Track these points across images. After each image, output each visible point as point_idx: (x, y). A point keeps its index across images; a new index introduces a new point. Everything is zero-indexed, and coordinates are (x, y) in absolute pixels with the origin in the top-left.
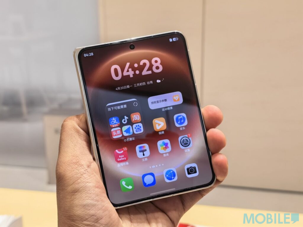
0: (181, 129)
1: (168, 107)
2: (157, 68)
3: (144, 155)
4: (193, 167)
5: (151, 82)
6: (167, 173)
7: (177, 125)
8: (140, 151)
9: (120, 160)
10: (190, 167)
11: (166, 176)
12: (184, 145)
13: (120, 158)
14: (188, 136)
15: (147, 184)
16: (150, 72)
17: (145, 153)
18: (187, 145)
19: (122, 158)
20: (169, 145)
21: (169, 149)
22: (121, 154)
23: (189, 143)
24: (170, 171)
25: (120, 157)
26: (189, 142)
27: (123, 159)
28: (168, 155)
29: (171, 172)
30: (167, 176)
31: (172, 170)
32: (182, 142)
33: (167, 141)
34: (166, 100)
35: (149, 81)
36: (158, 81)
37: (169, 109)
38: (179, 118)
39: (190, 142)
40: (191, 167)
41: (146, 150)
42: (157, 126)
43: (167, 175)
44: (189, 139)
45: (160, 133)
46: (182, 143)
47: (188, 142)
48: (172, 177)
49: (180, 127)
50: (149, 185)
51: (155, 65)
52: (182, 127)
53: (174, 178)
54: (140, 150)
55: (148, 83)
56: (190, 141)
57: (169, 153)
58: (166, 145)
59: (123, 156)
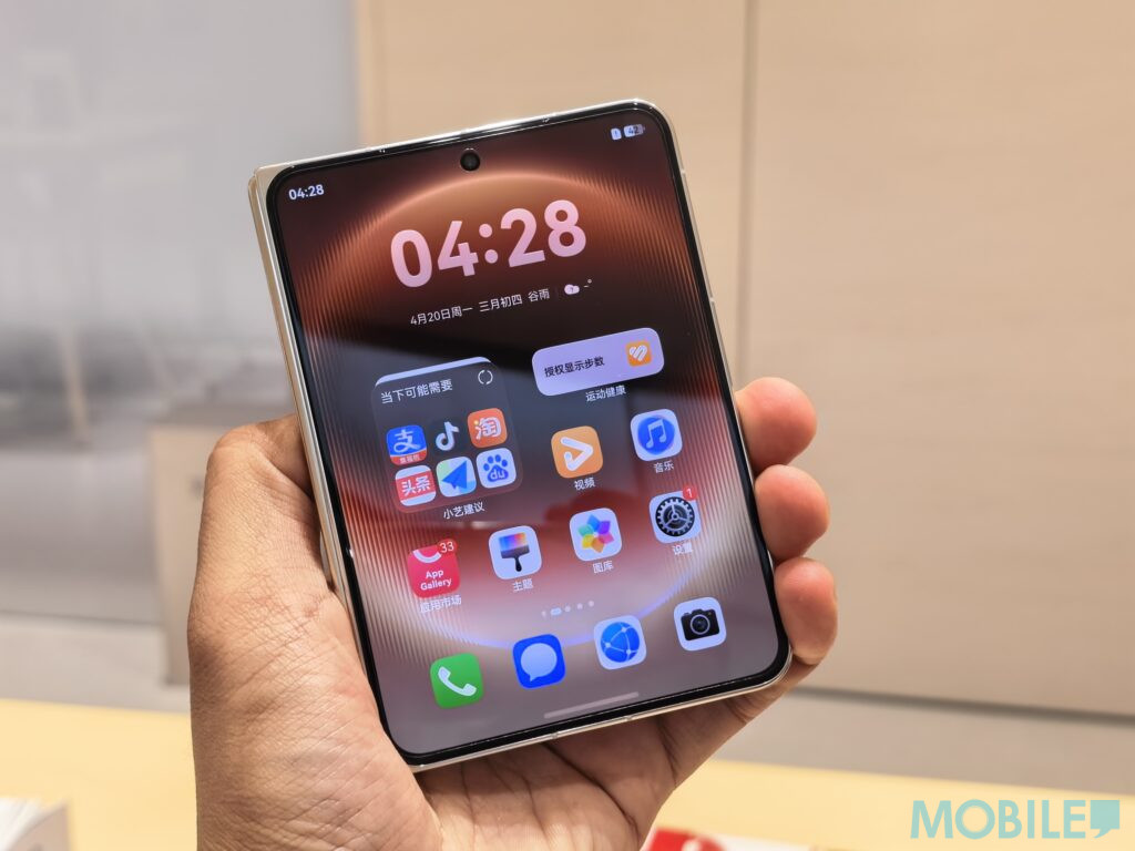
0: (658, 468)
1: (609, 386)
2: (567, 239)
3: (519, 568)
4: (706, 613)
5: (544, 293)
6: (606, 637)
7: (644, 454)
8: (506, 556)
9: (430, 586)
10: (695, 612)
11: (603, 646)
12: (669, 529)
13: (430, 580)
14: (685, 494)
15: (532, 679)
16: (539, 256)
17: (522, 559)
18: (682, 528)
19: (438, 579)
20: (615, 530)
21: (615, 546)
22: (434, 567)
23: (688, 521)
24: (617, 627)
25: (428, 575)
26: (689, 516)
27: (440, 584)
28: (609, 566)
29: (624, 630)
30: (608, 645)
31: (626, 625)
32: (661, 517)
33: (605, 514)
34: (599, 361)
35: (537, 289)
36: (571, 290)
37: (611, 392)
38: (651, 427)
39: (693, 519)
40: (700, 612)
41: (525, 551)
42: (568, 457)
43: (606, 641)
44: (690, 507)
45: (579, 485)
46: (662, 522)
47: (685, 516)
48: (626, 648)
49: (655, 462)
50: (541, 681)
51: (558, 228)
52: (662, 461)
53: (632, 655)
54: (505, 549)
55: (533, 297)
56: (692, 513)
57: (613, 559)
58: (603, 528)
59: (440, 573)
